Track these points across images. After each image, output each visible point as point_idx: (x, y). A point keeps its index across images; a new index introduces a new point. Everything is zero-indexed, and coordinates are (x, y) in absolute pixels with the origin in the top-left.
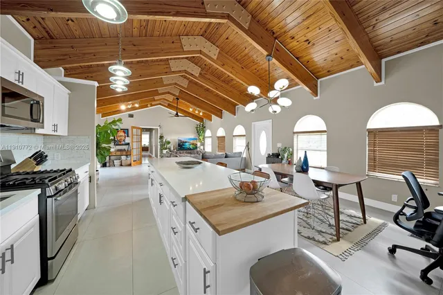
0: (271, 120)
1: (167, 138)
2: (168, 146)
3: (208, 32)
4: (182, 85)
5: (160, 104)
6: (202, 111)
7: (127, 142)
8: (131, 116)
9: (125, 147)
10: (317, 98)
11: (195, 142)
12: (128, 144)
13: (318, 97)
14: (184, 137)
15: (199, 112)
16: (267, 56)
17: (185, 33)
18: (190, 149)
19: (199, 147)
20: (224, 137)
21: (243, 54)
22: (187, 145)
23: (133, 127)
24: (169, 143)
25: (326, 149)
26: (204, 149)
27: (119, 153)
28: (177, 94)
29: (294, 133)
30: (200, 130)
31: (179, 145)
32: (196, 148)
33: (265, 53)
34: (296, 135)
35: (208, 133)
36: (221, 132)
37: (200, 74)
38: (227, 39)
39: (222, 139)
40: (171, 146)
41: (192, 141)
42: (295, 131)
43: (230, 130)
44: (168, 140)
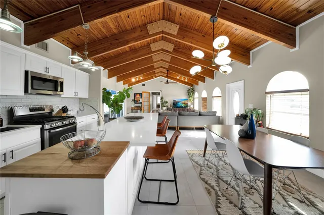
0: (243, 81)
1: (166, 99)
2: (166, 104)
3: (165, 15)
4: (166, 60)
5: (161, 76)
6: (187, 78)
7: (141, 101)
8: (144, 85)
9: (140, 105)
10: (295, 49)
11: (186, 102)
12: (141, 103)
13: (297, 48)
14: (177, 99)
15: (185, 79)
16: (212, 17)
17: (148, 21)
18: (182, 107)
19: (190, 106)
20: (206, 98)
21: (199, 23)
22: (180, 104)
23: (143, 92)
24: (167, 102)
25: (308, 112)
26: (194, 108)
27: (136, 108)
28: (167, 67)
29: (267, 93)
30: (191, 92)
31: (174, 104)
32: (187, 106)
33: (208, 16)
34: (268, 95)
35: (196, 95)
36: (204, 94)
37: (174, 49)
38: (181, 15)
39: (205, 99)
40: (169, 105)
41: (183, 101)
42: (268, 90)
43: (210, 92)
44: (166, 100)
